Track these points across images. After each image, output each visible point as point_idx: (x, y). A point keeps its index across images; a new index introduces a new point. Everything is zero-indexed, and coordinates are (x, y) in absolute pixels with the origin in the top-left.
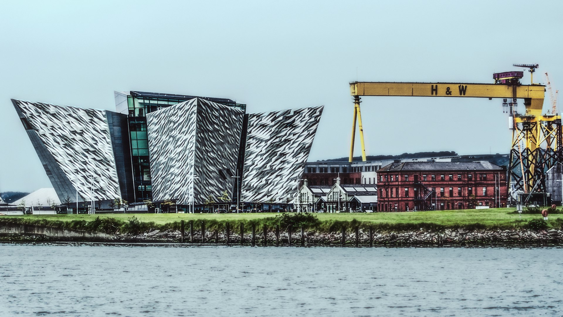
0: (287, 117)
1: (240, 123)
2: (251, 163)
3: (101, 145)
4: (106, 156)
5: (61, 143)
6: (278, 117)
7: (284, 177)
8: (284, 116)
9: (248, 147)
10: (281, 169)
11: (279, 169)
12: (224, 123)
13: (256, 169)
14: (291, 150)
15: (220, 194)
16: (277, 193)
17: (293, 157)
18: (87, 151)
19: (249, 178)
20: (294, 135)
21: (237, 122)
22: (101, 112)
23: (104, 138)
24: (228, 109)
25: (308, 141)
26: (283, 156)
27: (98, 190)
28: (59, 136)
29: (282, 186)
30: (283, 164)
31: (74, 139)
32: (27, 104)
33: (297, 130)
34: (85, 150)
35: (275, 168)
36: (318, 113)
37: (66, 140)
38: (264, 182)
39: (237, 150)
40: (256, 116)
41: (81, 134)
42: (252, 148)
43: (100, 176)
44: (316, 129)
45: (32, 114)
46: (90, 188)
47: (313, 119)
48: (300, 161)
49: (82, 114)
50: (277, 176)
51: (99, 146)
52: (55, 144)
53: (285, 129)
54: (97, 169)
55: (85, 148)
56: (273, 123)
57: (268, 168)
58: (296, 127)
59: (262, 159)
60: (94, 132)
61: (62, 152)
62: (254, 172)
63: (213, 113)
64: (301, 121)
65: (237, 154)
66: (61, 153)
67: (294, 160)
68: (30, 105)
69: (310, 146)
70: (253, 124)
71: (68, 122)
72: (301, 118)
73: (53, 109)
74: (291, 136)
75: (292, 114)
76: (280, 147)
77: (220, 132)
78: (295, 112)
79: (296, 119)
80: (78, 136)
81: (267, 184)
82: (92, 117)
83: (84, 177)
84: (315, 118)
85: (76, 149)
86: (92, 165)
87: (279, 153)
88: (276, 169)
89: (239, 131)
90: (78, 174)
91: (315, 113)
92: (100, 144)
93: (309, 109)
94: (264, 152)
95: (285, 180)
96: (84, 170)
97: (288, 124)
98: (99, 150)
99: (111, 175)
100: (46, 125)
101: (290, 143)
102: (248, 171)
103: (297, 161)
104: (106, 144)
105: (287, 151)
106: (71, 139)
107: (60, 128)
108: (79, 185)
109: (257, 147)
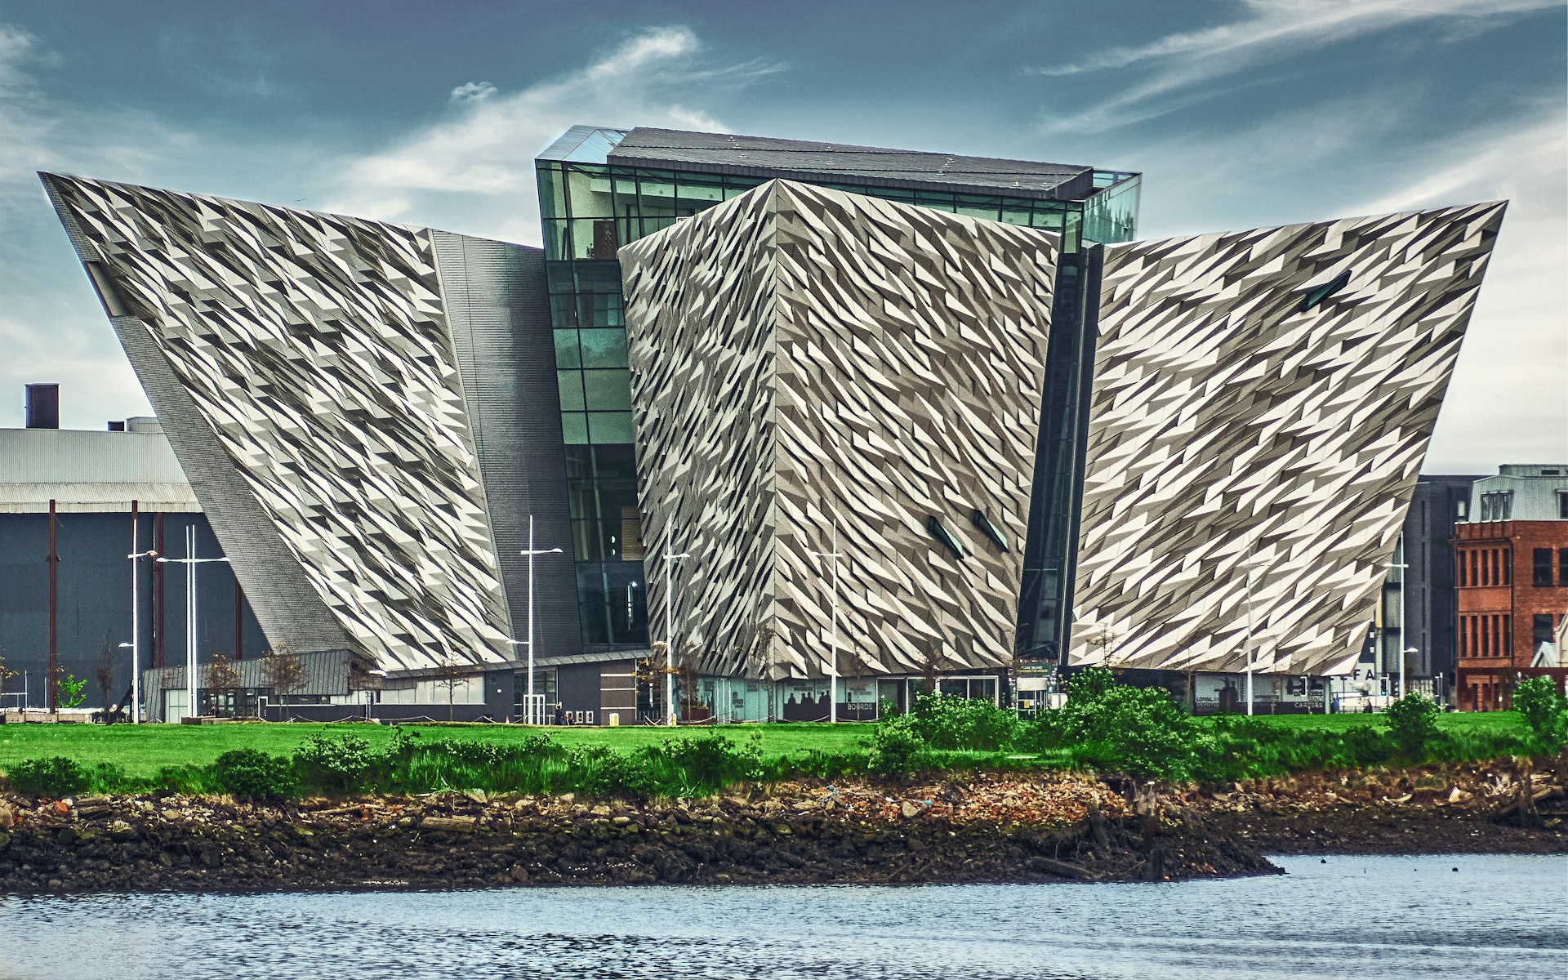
0: (1304, 263)
1: (1040, 292)
2: (1120, 482)
3: (418, 394)
4: (441, 443)
5: (254, 380)
6: (1263, 259)
7: (1297, 548)
8: (1293, 253)
9: (1104, 405)
10: (1281, 509)
11: (1272, 509)
12: (941, 293)
13: (1150, 508)
14: (1334, 421)
15: (939, 630)
16: (1264, 625)
17: (1346, 451)
18: (361, 418)
19: (1113, 553)
20: (1347, 345)
21: (1019, 290)
22: (408, 236)
23: (429, 361)
24: (960, 230)
25: (1422, 375)
26: (1291, 449)
27: (409, 602)
28: (243, 346)
29: (1291, 595)
30: (1293, 487)
31: (303, 363)
32: (106, 198)
33: (1360, 325)
34: (352, 416)
35: (1252, 504)
36: (1472, 242)
37: (272, 366)
38: (1191, 572)
39: (1025, 420)
40: (1142, 259)
41: (333, 340)
42: (1126, 411)
43: (419, 539)
44: (1465, 320)
45: (126, 245)
46: (379, 595)
47: (1447, 271)
48: (1380, 473)
49: (329, 242)
50: (1261, 543)
51: (410, 398)
52: (228, 385)
53: (1297, 317)
54: (404, 503)
55: (350, 406)
56: (1234, 290)
57: (1213, 503)
58: (1354, 307)
59: (1180, 461)
60: (388, 332)
61: (258, 423)
62: (1140, 525)
63: (875, 247)
64: (1385, 281)
65: (1027, 438)
66: (253, 429)
67: (1351, 465)
68: (119, 203)
69: (1434, 401)
70: (1130, 292)
71: (278, 285)
72: (1385, 264)
73: (213, 222)
74: (1333, 353)
75: (1333, 243)
76: (1272, 405)
77: (920, 338)
78: (1347, 236)
79: (1356, 270)
80: (323, 350)
81: (1208, 579)
82: (375, 261)
83: (351, 540)
84: (1459, 262)
85: (317, 410)
86: (383, 489)
87: (1267, 434)
88: (1256, 510)
89: (1034, 331)
90: (328, 527)
91: (1460, 239)
92: (411, 387)
93: (1422, 219)
94: (1187, 427)
95: (1302, 560)
96: (351, 510)
97: (1311, 292)
98: (411, 418)
99: (466, 534)
100: (184, 295)
101: (1328, 382)
102: (1109, 516)
103: (1367, 469)
104: (436, 387)
105: (1310, 421)
106: (292, 360)
107: (244, 311)
108: (336, 581)
109: (1153, 406)
